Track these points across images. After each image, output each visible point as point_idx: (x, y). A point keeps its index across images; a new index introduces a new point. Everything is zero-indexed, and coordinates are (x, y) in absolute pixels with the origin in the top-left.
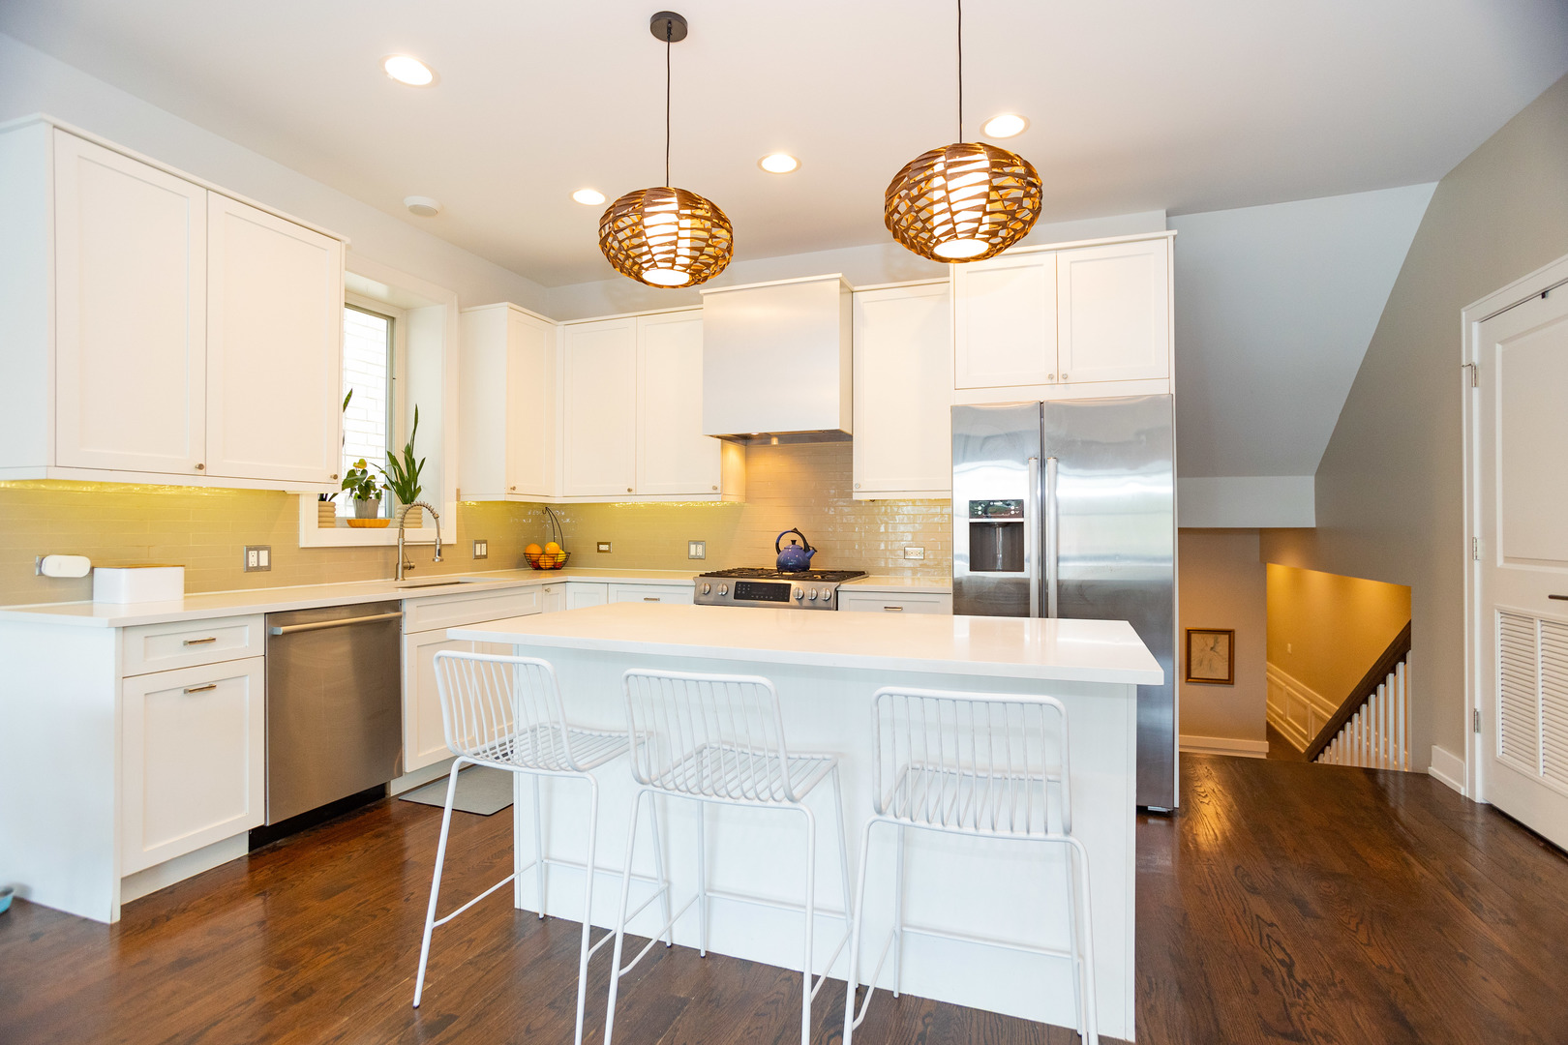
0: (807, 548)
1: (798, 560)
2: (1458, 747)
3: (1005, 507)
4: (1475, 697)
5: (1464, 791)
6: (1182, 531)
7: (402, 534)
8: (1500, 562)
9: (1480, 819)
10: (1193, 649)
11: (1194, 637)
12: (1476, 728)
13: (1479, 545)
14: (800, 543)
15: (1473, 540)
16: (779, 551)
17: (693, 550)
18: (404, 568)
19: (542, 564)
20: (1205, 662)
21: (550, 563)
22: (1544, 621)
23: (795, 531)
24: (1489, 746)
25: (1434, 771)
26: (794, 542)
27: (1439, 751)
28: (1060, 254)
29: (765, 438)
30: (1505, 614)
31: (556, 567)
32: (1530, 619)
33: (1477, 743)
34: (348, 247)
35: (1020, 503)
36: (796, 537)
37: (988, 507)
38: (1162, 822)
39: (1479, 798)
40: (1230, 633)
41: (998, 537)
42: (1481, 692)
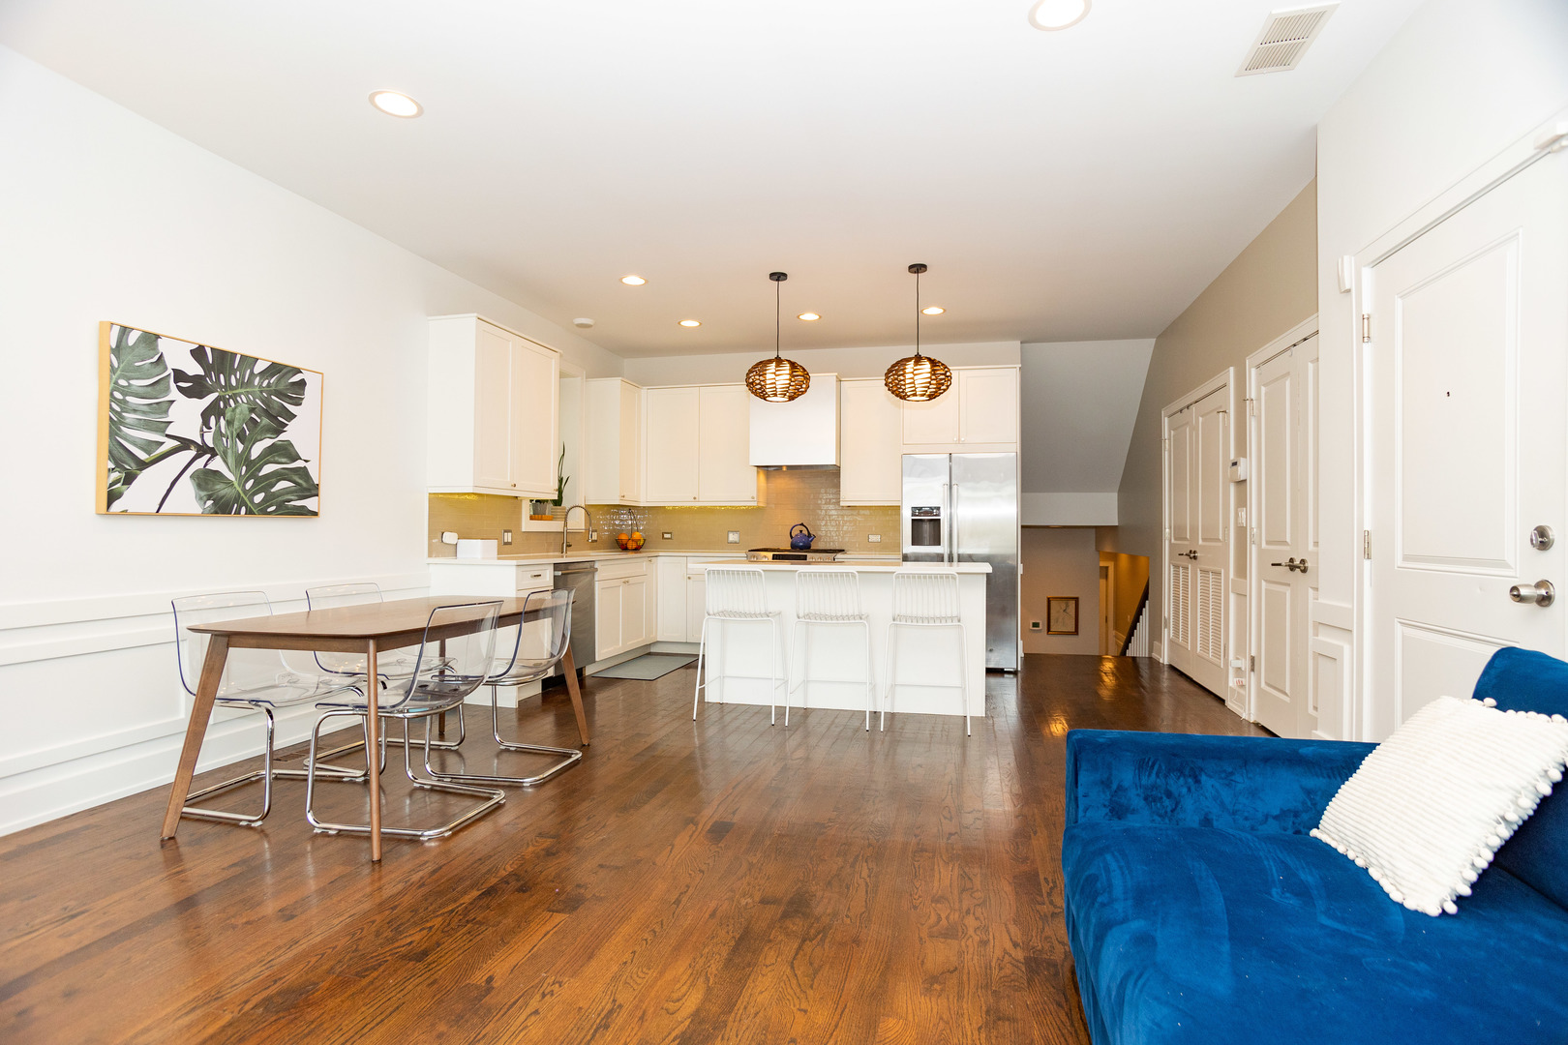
0: (809, 535)
1: (804, 542)
2: (1161, 641)
3: (931, 511)
5: (1161, 660)
6: (1023, 527)
7: (566, 525)
8: (1174, 542)
9: (1166, 675)
10: (1052, 611)
11: (1053, 603)
14: (805, 532)
15: (1166, 530)
16: (792, 537)
17: (731, 537)
18: (567, 546)
19: (629, 547)
20: (1060, 620)
21: (634, 545)
22: (1182, 567)
23: (802, 524)
24: (1168, 632)
25: (1154, 655)
26: (801, 531)
27: (1156, 647)
28: (961, 372)
29: (779, 468)
30: (1174, 566)
31: (637, 549)
32: (1179, 567)
33: (1165, 634)
34: (561, 356)
35: (938, 508)
36: (802, 528)
37: (920, 509)
38: (1012, 676)
39: (1166, 663)
40: (1076, 600)
41: (927, 527)
42: (1167, 610)
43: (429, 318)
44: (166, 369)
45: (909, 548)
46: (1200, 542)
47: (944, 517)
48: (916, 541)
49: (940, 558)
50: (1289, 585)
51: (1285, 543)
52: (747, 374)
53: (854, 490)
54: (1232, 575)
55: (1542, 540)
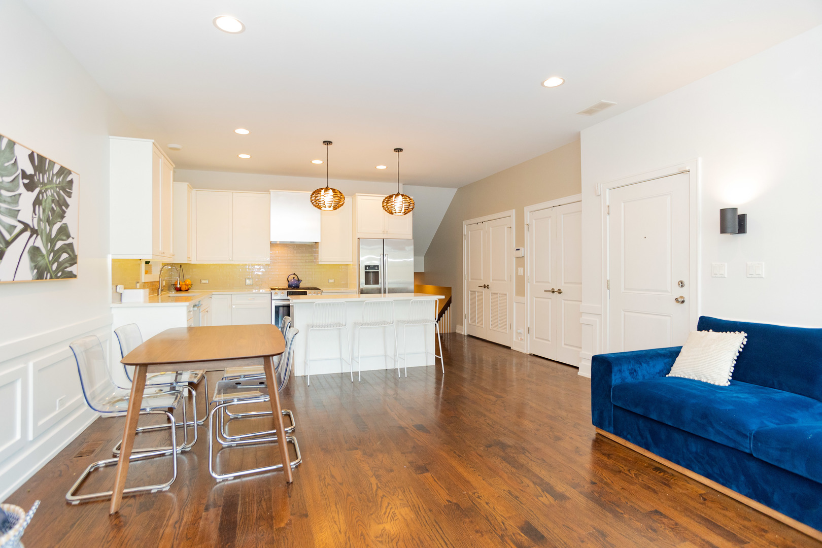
0: (299, 280)
1: (296, 284)
2: (462, 324)
3: (374, 267)
4: (465, 312)
5: (463, 334)
8: (470, 280)
9: (466, 341)
12: (465, 318)
13: (466, 276)
14: (296, 278)
15: (465, 275)
16: (288, 281)
17: (248, 282)
22: (478, 292)
23: (294, 274)
24: (468, 321)
25: (457, 331)
26: (294, 278)
27: (458, 327)
30: (471, 291)
32: (475, 292)
33: (465, 322)
35: (378, 266)
36: (294, 276)
37: (370, 267)
39: (466, 334)
41: (371, 275)
42: (466, 310)
43: (110, 137)
44: (18, 169)
45: (363, 286)
46: (491, 281)
47: (381, 271)
48: (367, 282)
49: (379, 291)
50: (551, 299)
51: (548, 282)
52: (311, 195)
53: (326, 256)
54: (514, 296)
55: (682, 284)
